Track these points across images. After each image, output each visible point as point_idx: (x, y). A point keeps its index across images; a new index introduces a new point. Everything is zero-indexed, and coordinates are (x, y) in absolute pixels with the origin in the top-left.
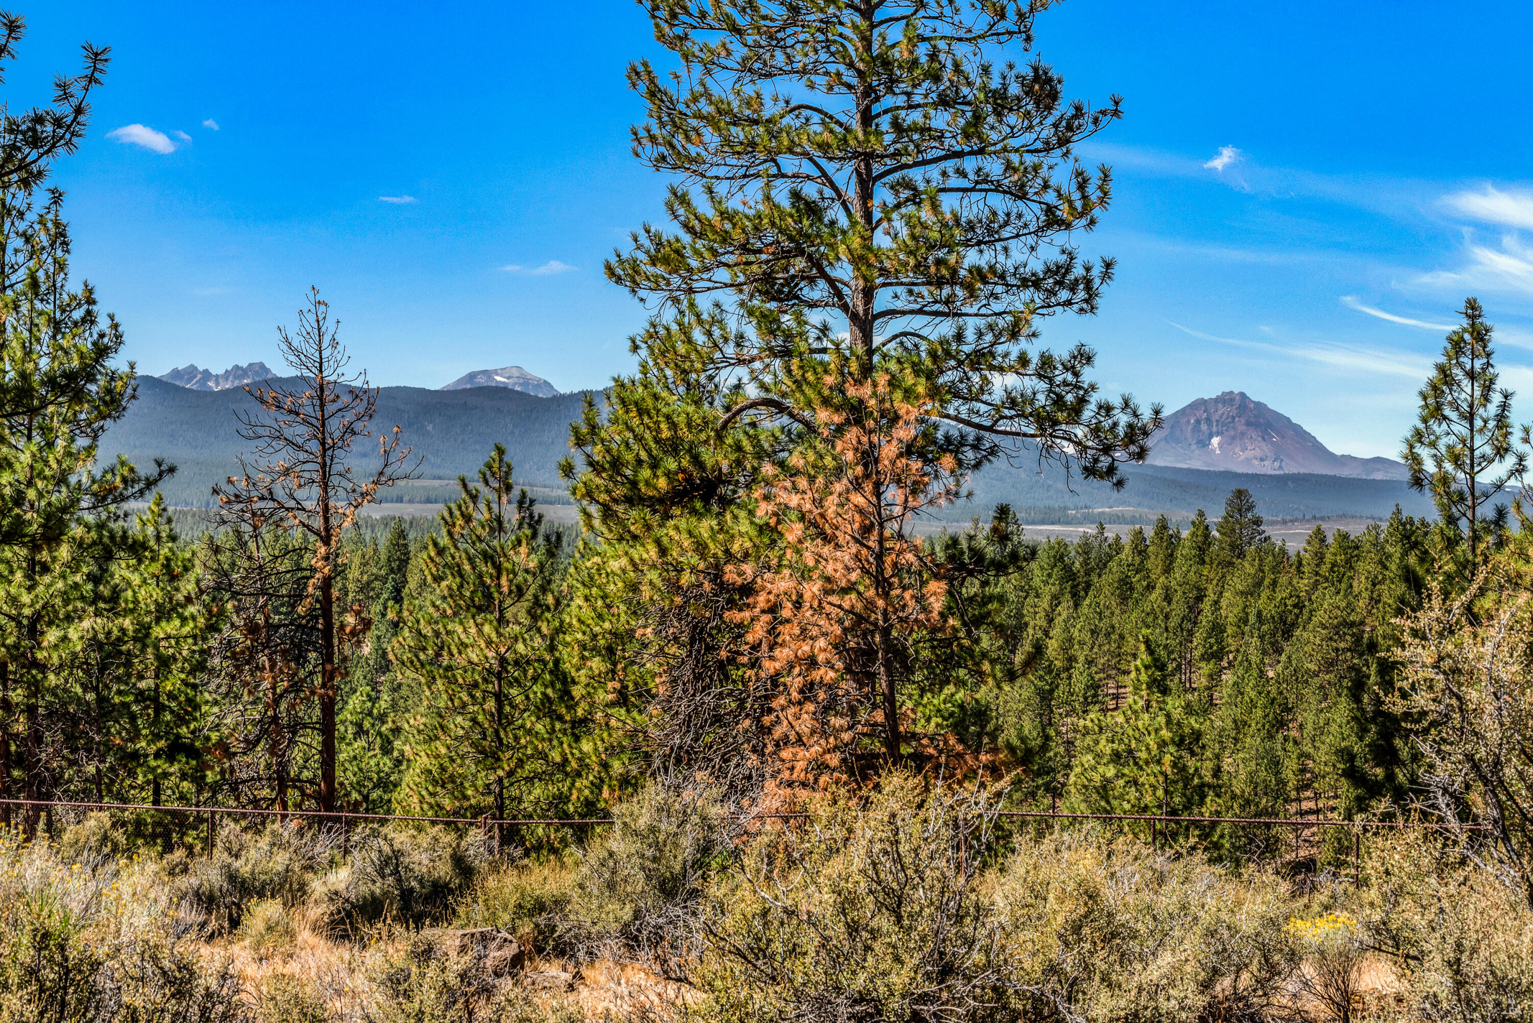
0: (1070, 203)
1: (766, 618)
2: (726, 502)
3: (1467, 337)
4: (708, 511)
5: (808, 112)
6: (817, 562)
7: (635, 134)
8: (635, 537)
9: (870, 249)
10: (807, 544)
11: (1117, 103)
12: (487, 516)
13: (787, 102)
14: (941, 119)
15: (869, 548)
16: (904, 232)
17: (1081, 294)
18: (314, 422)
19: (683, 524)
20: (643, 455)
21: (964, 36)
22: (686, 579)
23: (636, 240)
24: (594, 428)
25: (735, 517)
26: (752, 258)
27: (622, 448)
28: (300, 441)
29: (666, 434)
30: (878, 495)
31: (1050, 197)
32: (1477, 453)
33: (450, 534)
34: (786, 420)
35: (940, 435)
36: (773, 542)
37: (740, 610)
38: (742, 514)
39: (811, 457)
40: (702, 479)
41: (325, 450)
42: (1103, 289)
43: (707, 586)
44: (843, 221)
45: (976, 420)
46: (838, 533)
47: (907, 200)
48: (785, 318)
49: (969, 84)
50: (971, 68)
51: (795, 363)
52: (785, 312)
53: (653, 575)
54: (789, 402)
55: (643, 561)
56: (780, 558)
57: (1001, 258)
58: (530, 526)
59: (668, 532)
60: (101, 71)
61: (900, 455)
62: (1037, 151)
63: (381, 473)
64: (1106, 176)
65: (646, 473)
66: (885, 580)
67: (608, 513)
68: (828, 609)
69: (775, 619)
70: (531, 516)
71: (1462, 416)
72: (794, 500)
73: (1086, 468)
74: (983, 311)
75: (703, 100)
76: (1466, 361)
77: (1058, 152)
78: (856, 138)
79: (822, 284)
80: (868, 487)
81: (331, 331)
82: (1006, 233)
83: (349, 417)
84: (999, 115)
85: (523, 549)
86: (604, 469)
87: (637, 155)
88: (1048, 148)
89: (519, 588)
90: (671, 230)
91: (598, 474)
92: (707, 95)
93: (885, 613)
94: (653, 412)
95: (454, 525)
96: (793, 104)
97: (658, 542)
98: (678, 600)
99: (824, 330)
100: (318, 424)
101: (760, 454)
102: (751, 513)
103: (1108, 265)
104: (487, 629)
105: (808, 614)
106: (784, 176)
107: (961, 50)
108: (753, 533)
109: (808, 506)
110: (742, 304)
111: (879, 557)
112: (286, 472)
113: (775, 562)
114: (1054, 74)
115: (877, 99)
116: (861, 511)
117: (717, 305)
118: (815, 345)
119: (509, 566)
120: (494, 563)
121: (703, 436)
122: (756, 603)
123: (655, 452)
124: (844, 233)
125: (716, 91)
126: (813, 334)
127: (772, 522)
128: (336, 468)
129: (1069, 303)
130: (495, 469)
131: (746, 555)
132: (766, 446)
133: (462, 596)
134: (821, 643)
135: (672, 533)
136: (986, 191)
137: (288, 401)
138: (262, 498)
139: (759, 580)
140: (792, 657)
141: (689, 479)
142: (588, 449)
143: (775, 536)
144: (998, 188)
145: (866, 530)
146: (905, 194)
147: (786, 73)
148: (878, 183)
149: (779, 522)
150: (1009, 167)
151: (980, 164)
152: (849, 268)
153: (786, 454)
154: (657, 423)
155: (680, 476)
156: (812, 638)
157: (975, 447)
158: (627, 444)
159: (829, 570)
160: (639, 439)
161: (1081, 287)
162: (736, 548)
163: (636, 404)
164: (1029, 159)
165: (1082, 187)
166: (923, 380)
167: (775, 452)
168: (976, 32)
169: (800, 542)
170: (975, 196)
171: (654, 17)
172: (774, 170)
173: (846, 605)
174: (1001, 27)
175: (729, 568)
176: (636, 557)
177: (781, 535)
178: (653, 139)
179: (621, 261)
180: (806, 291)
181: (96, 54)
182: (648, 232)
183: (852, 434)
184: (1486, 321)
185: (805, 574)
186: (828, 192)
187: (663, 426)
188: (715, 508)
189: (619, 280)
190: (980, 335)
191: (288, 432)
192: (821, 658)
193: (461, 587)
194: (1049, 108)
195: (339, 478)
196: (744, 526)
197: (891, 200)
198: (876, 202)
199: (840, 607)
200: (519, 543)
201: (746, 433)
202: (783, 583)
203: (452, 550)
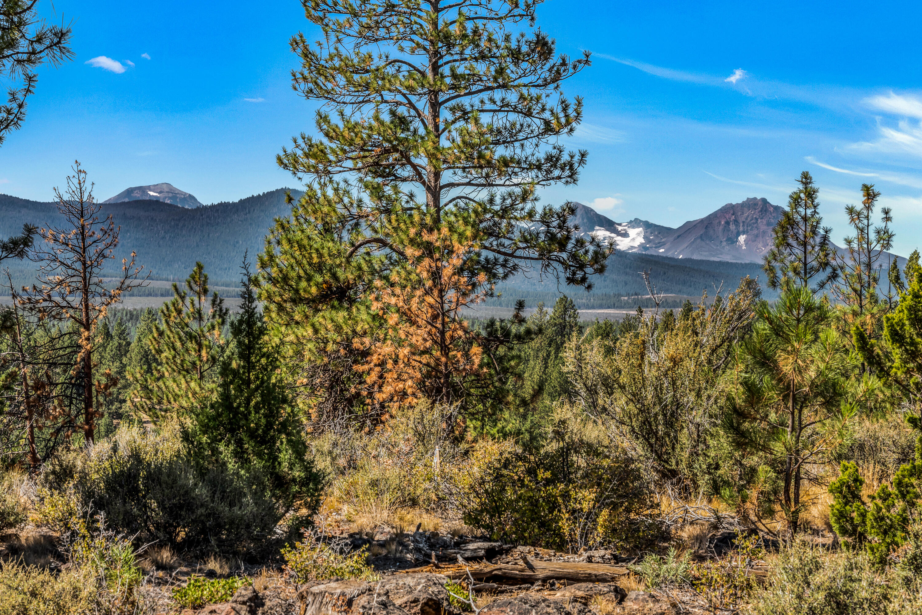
0: (558, 119)
1: (378, 369)
2: (352, 301)
3: (802, 195)
4: (341, 306)
5: (400, 64)
6: (407, 336)
7: (294, 76)
8: (297, 323)
9: (436, 148)
10: (400, 326)
11: (587, 56)
12: (192, 310)
13: (387, 57)
14: (481, 68)
15: (436, 327)
16: (459, 140)
17: (567, 173)
18: (78, 249)
19: (327, 314)
20: (302, 273)
21: (493, 16)
22: (331, 347)
23: (295, 142)
24: (272, 257)
25: (358, 309)
26: (367, 154)
27: (289, 268)
28: (69, 263)
29: (316, 260)
30: (441, 297)
31: (547, 115)
32: (808, 266)
33: (167, 322)
34: (388, 250)
35: (482, 258)
36: (381, 325)
37: (363, 365)
38: (363, 308)
39: (403, 274)
40: (337, 288)
41: (85, 268)
42: (580, 169)
43: (342, 352)
44: (422, 131)
45: (503, 250)
46: (418, 319)
47: (460, 117)
48: (387, 188)
49: (498, 47)
50: (499, 37)
51: (393, 217)
52: (387, 185)
53: (310, 345)
54: (390, 241)
55: (304, 337)
56: (386, 335)
57: (518, 151)
58: (220, 316)
59: (318, 319)
60: (33, 86)
61: (454, 274)
62: (538, 86)
63: (123, 283)
64: (579, 103)
65: (304, 284)
66: (446, 346)
67: (281, 308)
68: (414, 363)
69: (383, 369)
70: (221, 310)
71: (799, 244)
72: (393, 300)
73: (568, 279)
74: (507, 183)
75: (336, 58)
76: (802, 210)
77: (552, 86)
78: (428, 83)
79: (409, 167)
80: (436, 293)
81: (88, 190)
82: (521, 136)
83: (101, 246)
84: (516, 64)
85: (216, 332)
86: (278, 282)
87: (295, 89)
88: (546, 84)
89: (213, 358)
90: (318, 137)
91: (275, 285)
92: (339, 56)
93: (446, 365)
94: (308, 247)
95: (170, 316)
96: (391, 58)
97: (313, 325)
98: (326, 360)
99: (411, 196)
100: (81, 251)
101: (373, 272)
102: (368, 307)
103: (583, 155)
104: (193, 384)
105: (402, 366)
106: (386, 102)
107: (492, 26)
108: (370, 320)
109: (401, 304)
110: (361, 180)
111: (442, 333)
112: (60, 283)
113: (382, 336)
114: (549, 40)
115: (441, 57)
116: (431, 307)
117: (346, 181)
118: (406, 206)
119: (207, 343)
120: (196, 342)
121: (338, 261)
122: (372, 360)
123: (308, 272)
124: (422, 138)
125: (344, 52)
126: (405, 198)
127: (381, 313)
128: (94, 280)
129: (559, 178)
130: (197, 279)
131: (365, 333)
132: (376, 267)
133: (175, 363)
134: (410, 383)
135: (321, 320)
136: (508, 111)
137: (62, 236)
138: (45, 300)
139: (373, 347)
140: (393, 391)
141: (330, 288)
142: (268, 270)
143: (383, 321)
144: (515, 110)
145: (435, 317)
146: (458, 114)
147: (385, 39)
148: (442, 107)
149: (384, 313)
150: (522, 97)
151: (504, 96)
152: (426, 160)
153: (388, 272)
154: (310, 254)
155: (324, 286)
156: (404, 381)
157: (504, 266)
158: (292, 267)
159: (414, 341)
160: (299, 263)
161: (568, 168)
162: (359, 329)
163: (297, 242)
164: (534, 92)
165: (565, 110)
166: (469, 228)
167: (381, 271)
168: (501, 14)
169: (397, 324)
170: (501, 115)
171: (305, 6)
172: (379, 99)
173: (424, 361)
174: (516, 11)
175: (356, 340)
176: (299, 335)
177: (386, 321)
178: (305, 78)
179: (287, 155)
180: (399, 171)
181: (30, 78)
182: (304, 138)
183: (426, 262)
184: (814, 185)
185: (400, 343)
186: (413, 112)
187: (314, 255)
188: (346, 305)
189: (286, 167)
190: (504, 199)
191: (61, 256)
192: (409, 391)
193: (174, 357)
194: (546, 59)
195: (95, 286)
196: (364, 316)
197: (450, 118)
198: (441, 119)
199: (420, 362)
200: (213, 327)
201: (364, 259)
202: (387, 349)
203: (169, 333)
